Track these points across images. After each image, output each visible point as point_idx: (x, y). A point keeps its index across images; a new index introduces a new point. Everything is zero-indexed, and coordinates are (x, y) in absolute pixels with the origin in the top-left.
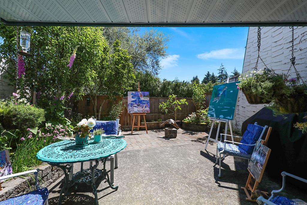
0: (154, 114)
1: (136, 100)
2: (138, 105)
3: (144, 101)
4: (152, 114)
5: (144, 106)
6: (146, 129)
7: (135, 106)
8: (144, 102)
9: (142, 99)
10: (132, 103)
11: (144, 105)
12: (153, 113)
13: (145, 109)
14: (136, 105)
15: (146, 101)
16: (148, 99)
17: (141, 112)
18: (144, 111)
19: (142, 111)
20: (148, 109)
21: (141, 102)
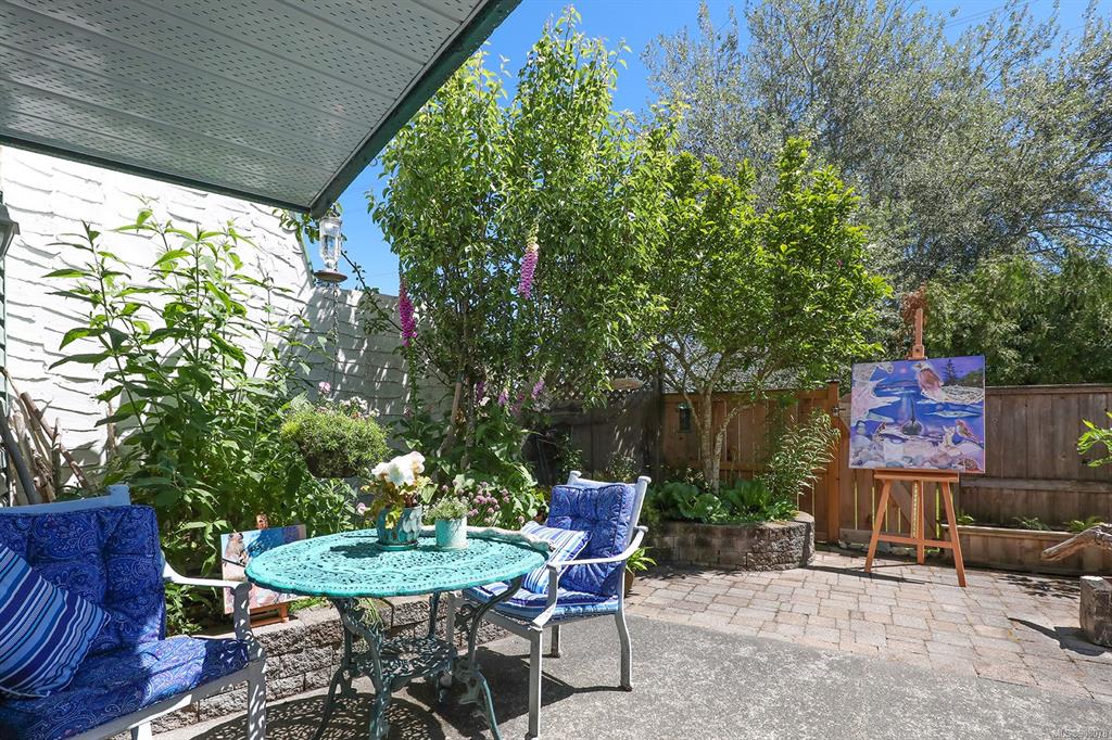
0: (1043, 485)
1: (897, 405)
2: (913, 431)
3: (946, 407)
4: (1031, 486)
5: (949, 436)
6: (959, 559)
7: (892, 437)
8: (950, 414)
9: (937, 395)
10: (874, 417)
11: (949, 433)
12: (1035, 478)
13: (953, 453)
14: (894, 430)
15: (963, 407)
16: (975, 396)
17: (927, 466)
18: (943, 462)
19: (933, 461)
20: (972, 450)
21: (928, 413)
